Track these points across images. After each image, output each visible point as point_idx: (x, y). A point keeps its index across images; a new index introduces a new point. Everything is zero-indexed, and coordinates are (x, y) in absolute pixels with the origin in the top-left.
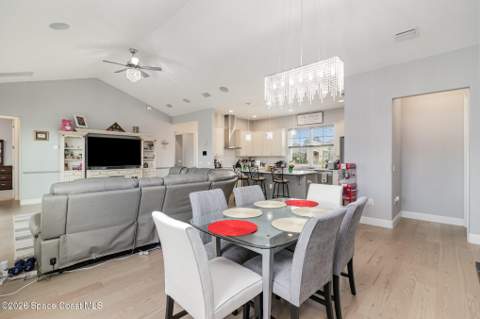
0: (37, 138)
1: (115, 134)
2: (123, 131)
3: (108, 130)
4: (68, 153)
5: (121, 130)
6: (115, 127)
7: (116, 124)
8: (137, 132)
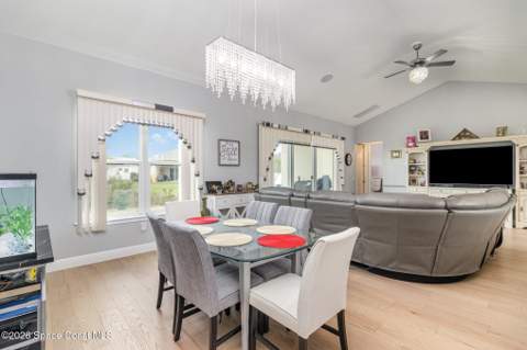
0: (392, 157)
1: (465, 143)
2: (477, 137)
3: (454, 139)
4: (412, 169)
5: (472, 136)
6: (464, 134)
7: (465, 131)
8: (504, 134)
